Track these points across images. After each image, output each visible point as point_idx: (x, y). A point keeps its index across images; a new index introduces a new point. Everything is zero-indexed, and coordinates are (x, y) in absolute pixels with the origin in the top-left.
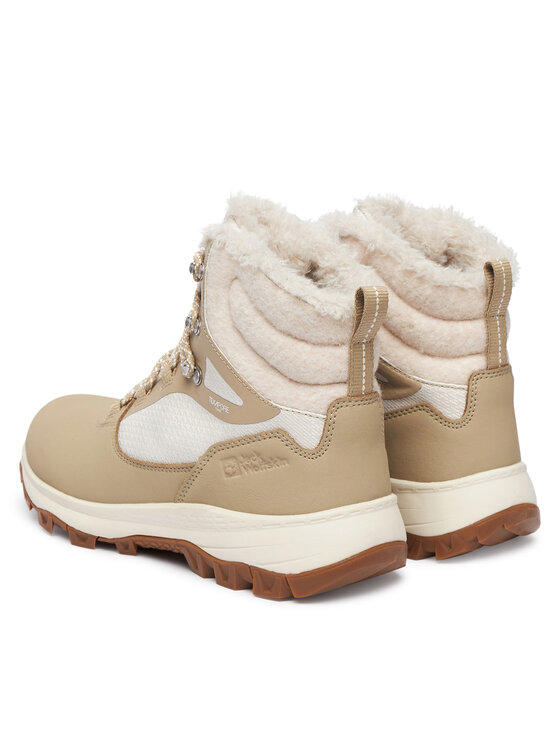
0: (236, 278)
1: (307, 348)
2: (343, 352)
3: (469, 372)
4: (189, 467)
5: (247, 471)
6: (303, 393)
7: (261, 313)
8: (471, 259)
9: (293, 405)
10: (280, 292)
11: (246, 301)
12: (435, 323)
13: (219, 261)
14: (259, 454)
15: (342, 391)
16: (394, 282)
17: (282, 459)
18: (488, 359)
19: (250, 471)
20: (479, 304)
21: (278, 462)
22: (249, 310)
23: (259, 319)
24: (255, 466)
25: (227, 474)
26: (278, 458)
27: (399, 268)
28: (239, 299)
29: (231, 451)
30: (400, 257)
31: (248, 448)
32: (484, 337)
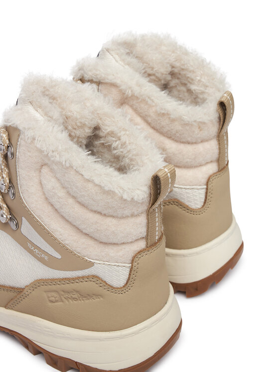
0: (46, 164)
1: (114, 221)
2: (143, 220)
3: (207, 176)
4: (19, 291)
5: (68, 301)
6: (112, 251)
7: (74, 197)
8: (192, 80)
9: (104, 260)
10: (90, 185)
11: (58, 185)
12: (182, 147)
13: (29, 151)
14: (77, 292)
15: (142, 245)
16: (149, 120)
17: (97, 295)
18: (219, 165)
19: (70, 300)
20: (214, 129)
21: (94, 297)
22: (61, 193)
23: (71, 201)
24: (74, 298)
25: (51, 301)
26: (94, 294)
27: (154, 109)
28: (51, 183)
29: (54, 287)
30: (153, 101)
31: (67, 287)
32: (216, 151)
